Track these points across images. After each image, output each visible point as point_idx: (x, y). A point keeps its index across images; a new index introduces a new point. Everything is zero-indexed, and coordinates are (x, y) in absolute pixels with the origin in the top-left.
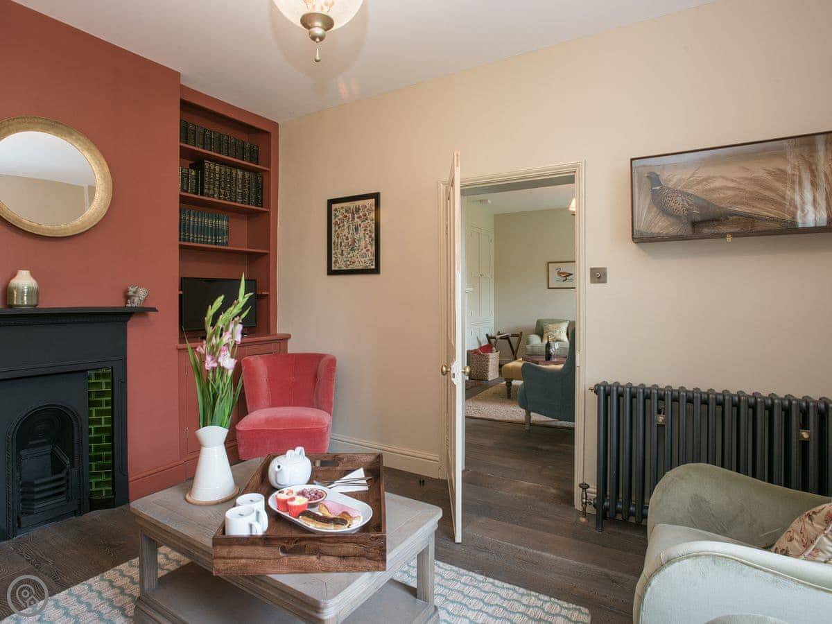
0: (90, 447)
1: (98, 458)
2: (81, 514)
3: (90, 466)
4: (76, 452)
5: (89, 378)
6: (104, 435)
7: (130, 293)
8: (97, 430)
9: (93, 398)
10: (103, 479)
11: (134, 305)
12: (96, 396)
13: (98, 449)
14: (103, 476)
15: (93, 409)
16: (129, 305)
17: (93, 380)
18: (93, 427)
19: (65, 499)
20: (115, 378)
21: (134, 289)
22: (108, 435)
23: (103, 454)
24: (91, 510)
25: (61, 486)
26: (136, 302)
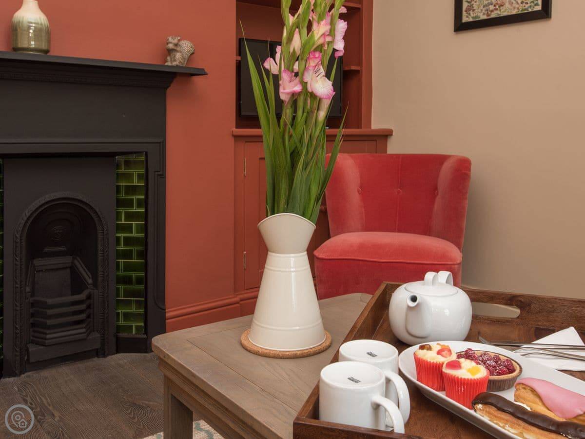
0: (118, 264)
1: (127, 280)
2: (104, 355)
3: (118, 290)
4: (100, 268)
5: (118, 166)
6: (135, 249)
7: (171, 46)
8: (127, 241)
9: (122, 196)
10: (133, 310)
11: (174, 64)
12: (127, 193)
13: (127, 267)
14: (133, 306)
15: (122, 210)
16: (169, 64)
17: (122, 170)
18: (122, 235)
19: (84, 330)
20: (149, 169)
21: (176, 41)
22: (140, 248)
23: (134, 274)
24: (118, 352)
25: (81, 312)
26: (177, 60)
